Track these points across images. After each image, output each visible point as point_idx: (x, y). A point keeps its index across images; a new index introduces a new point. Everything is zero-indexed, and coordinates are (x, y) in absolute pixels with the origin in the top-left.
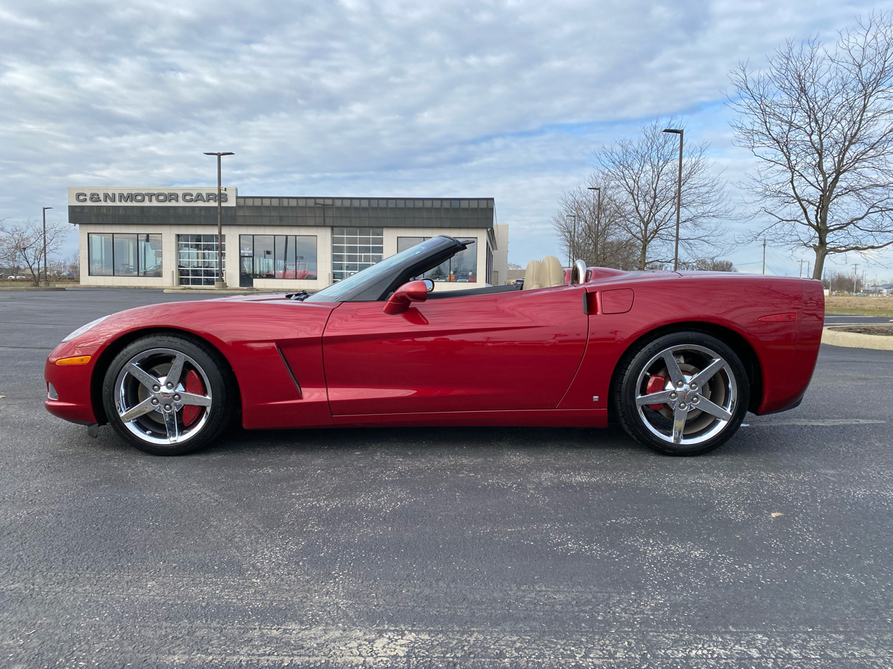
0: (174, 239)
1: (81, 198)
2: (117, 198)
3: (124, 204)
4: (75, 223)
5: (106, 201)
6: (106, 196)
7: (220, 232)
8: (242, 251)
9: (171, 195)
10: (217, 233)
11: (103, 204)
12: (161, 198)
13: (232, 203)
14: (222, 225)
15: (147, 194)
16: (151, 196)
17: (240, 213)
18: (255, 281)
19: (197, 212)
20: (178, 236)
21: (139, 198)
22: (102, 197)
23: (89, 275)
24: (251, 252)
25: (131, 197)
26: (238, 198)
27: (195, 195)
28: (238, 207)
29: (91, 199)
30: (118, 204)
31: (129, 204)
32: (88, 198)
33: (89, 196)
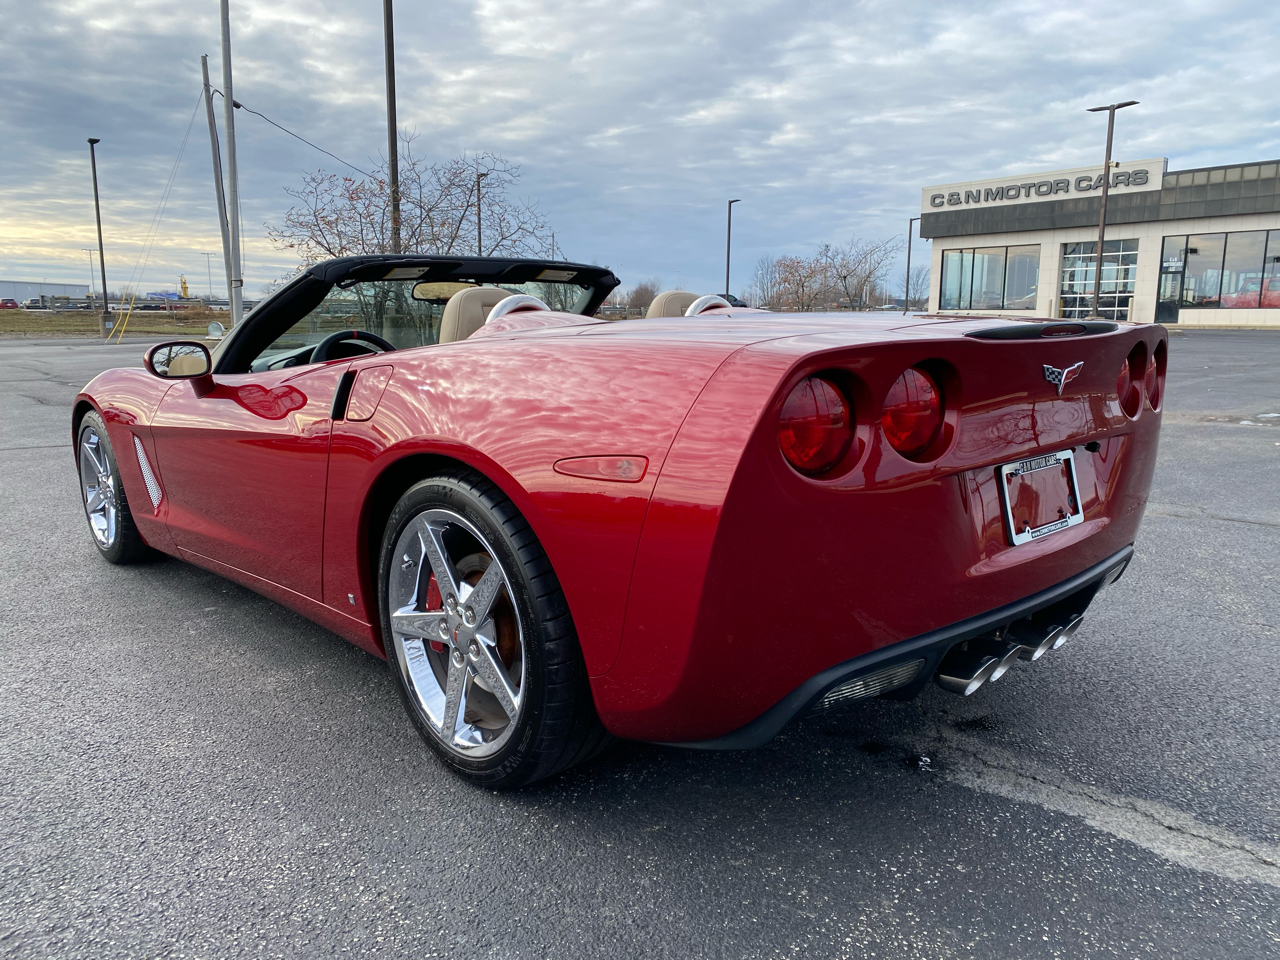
0: (1057, 251)
1: (938, 201)
2: (982, 197)
3: (991, 204)
4: (928, 238)
5: (968, 202)
6: (969, 195)
8: (1165, 265)
9: (1058, 183)
10: (1097, 239)
11: (964, 207)
12: (1044, 189)
13: (1155, 184)
14: (1106, 224)
15: (1023, 186)
16: (1028, 188)
17: (1167, 200)
18: (1182, 312)
19: (1095, 206)
20: (1065, 245)
21: (1012, 193)
22: (963, 199)
23: (940, 308)
24: (1181, 264)
25: (1002, 193)
26: (1165, 174)
27: (1094, 180)
28: (1166, 189)
29: (950, 202)
30: (983, 204)
31: (998, 203)
32: (945, 200)
33: (947, 197)
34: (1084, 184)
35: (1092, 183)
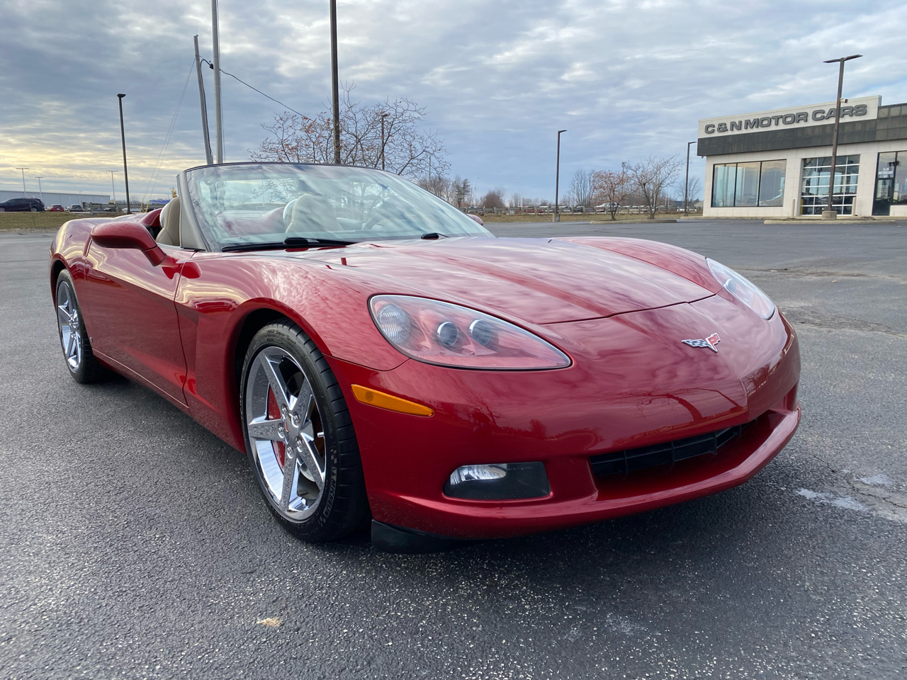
0: (799, 164)
1: (710, 129)
2: (743, 126)
3: (750, 131)
4: (703, 156)
5: (732, 130)
6: (733, 125)
7: (835, 153)
8: (880, 173)
9: (799, 115)
10: (831, 155)
11: (729, 133)
12: (789, 119)
13: (872, 115)
14: (838, 144)
15: (774, 118)
16: (777, 119)
17: (881, 126)
18: (892, 207)
19: (828, 131)
20: (805, 160)
21: (765, 122)
22: (729, 127)
23: (712, 206)
24: (891, 173)
25: (757, 123)
26: (880, 108)
27: (827, 112)
28: (879, 119)
29: (719, 130)
30: (744, 131)
31: (755, 130)
32: (716, 129)
33: (717, 127)
34: (819, 116)
35: (825, 115)
